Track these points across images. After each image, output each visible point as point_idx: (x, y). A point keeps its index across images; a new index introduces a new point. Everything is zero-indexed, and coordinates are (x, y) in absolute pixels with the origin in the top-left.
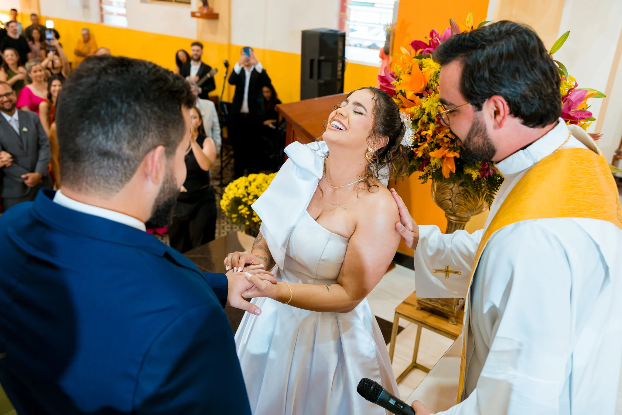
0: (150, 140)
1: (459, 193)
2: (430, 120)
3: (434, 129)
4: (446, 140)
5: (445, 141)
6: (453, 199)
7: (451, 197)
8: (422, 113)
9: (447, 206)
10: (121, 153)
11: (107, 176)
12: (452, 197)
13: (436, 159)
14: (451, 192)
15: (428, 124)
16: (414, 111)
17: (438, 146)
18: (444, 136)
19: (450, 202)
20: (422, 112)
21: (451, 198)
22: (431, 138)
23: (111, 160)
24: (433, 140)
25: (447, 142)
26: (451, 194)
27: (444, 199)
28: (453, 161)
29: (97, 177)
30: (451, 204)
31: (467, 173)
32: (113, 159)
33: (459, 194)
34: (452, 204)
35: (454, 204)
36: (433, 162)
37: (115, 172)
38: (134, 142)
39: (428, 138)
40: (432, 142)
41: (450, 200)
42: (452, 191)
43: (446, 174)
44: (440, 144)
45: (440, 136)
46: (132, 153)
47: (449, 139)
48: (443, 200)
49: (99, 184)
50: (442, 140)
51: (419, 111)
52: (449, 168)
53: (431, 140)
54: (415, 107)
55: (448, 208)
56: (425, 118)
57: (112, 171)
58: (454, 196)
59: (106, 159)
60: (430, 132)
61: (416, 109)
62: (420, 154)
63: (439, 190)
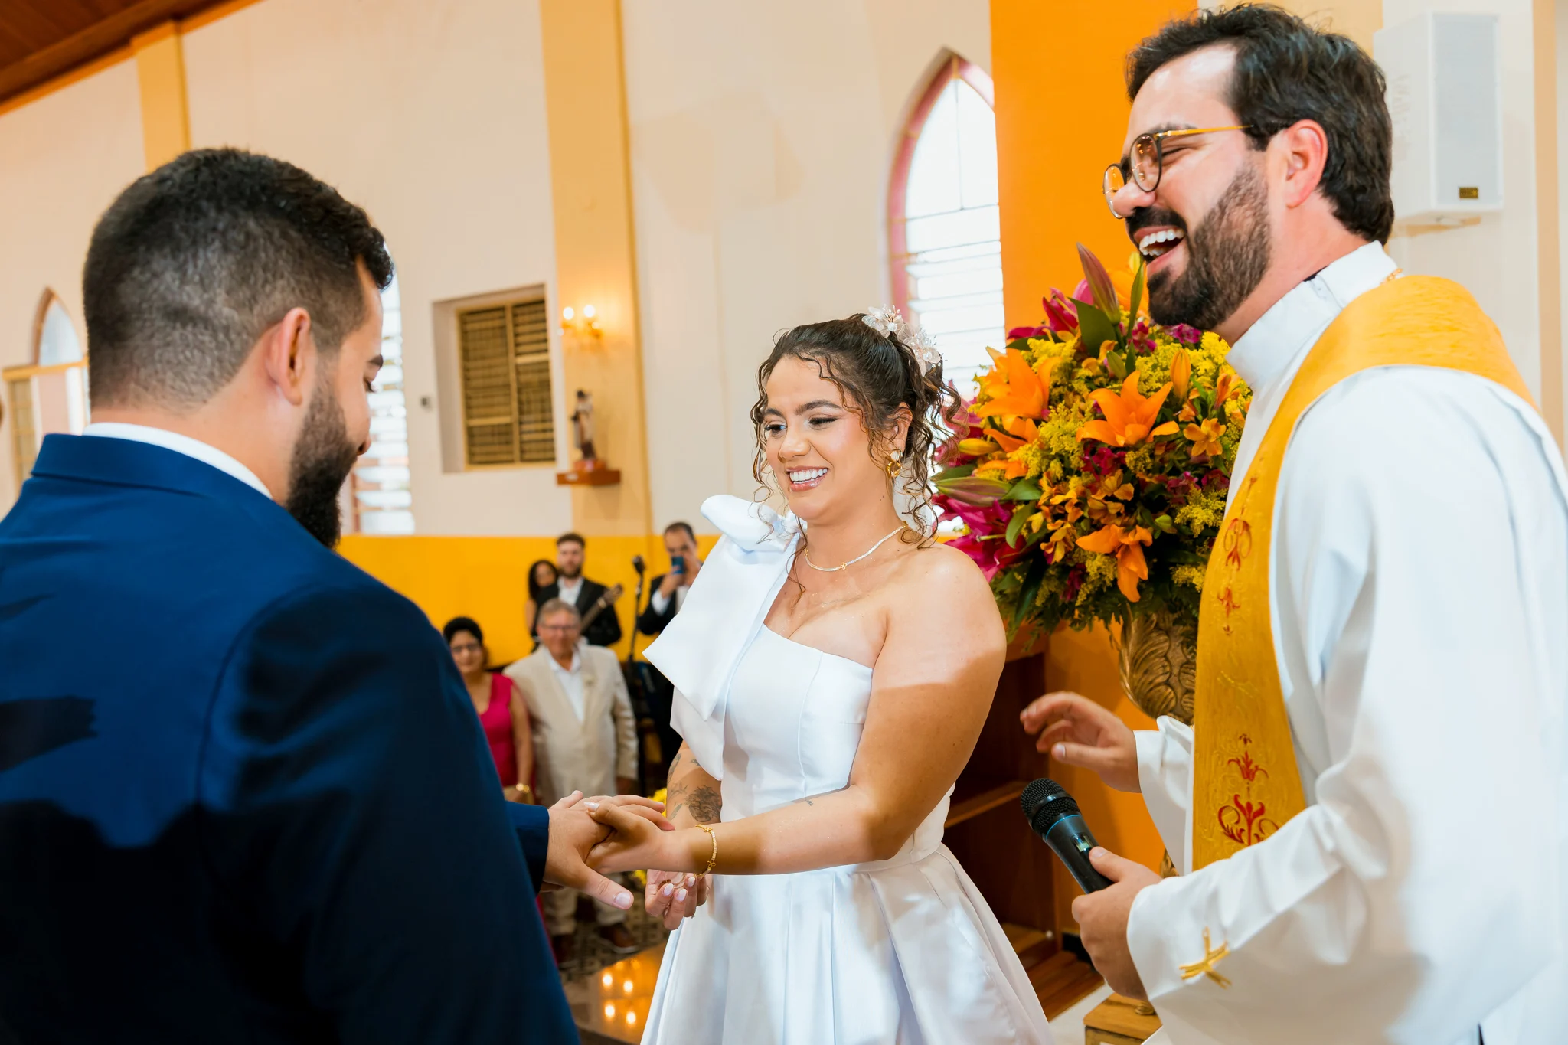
0: (277, 296)
1: (1185, 660)
2: (1068, 472)
3: (1081, 488)
4: (1114, 508)
5: (1113, 512)
6: (1173, 681)
7: (1168, 675)
8: (1046, 460)
9: (1163, 703)
10: (211, 313)
11: (179, 363)
12: (1170, 676)
13: (1098, 557)
14: (1166, 663)
15: (1064, 483)
16: (1027, 454)
17: (1096, 526)
18: (1107, 498)
19: (1170, 690)
20: (1047, 457)
21: (1168, 680)
22: (1075, 509)
23: (189, 328)
24: (1082, 513)
25: (1119, 514)
26: (1168, 669)
27: (1151, 686)
28: (1138, 553)
29: (159, 366)
30: (1172, 695)
31: (1180, 580)
32: (195, 325)
33: (1185, 666)
34: (1175, 693)
35: (1179, 696)
36: (1092, 567)
37: (196, 352)
38: (244, 293)
39: (1069, 510)
40: (1082, 518)
41: (1167, 683)
42: (1167, 660)
43: (1129, 589)
44: (1102, 521)
45: (1096, 500)
46: (236, 316)
47: (1119, 505)
48: (1151, 689)
49: (162, 382)
50: (1105, 510)
51: (1039, 454)
52: (1132, 574)
53: (1077, 512)
54: (1027, 446)
55: (1167, 706)
56: (1056, 468)
57: (192, 352)
58: (1176, 671)
59: (178, 325)
60: (1072, 494)
61: (1030, 449)
62: (1059, 555)
63: (1135, 665)
